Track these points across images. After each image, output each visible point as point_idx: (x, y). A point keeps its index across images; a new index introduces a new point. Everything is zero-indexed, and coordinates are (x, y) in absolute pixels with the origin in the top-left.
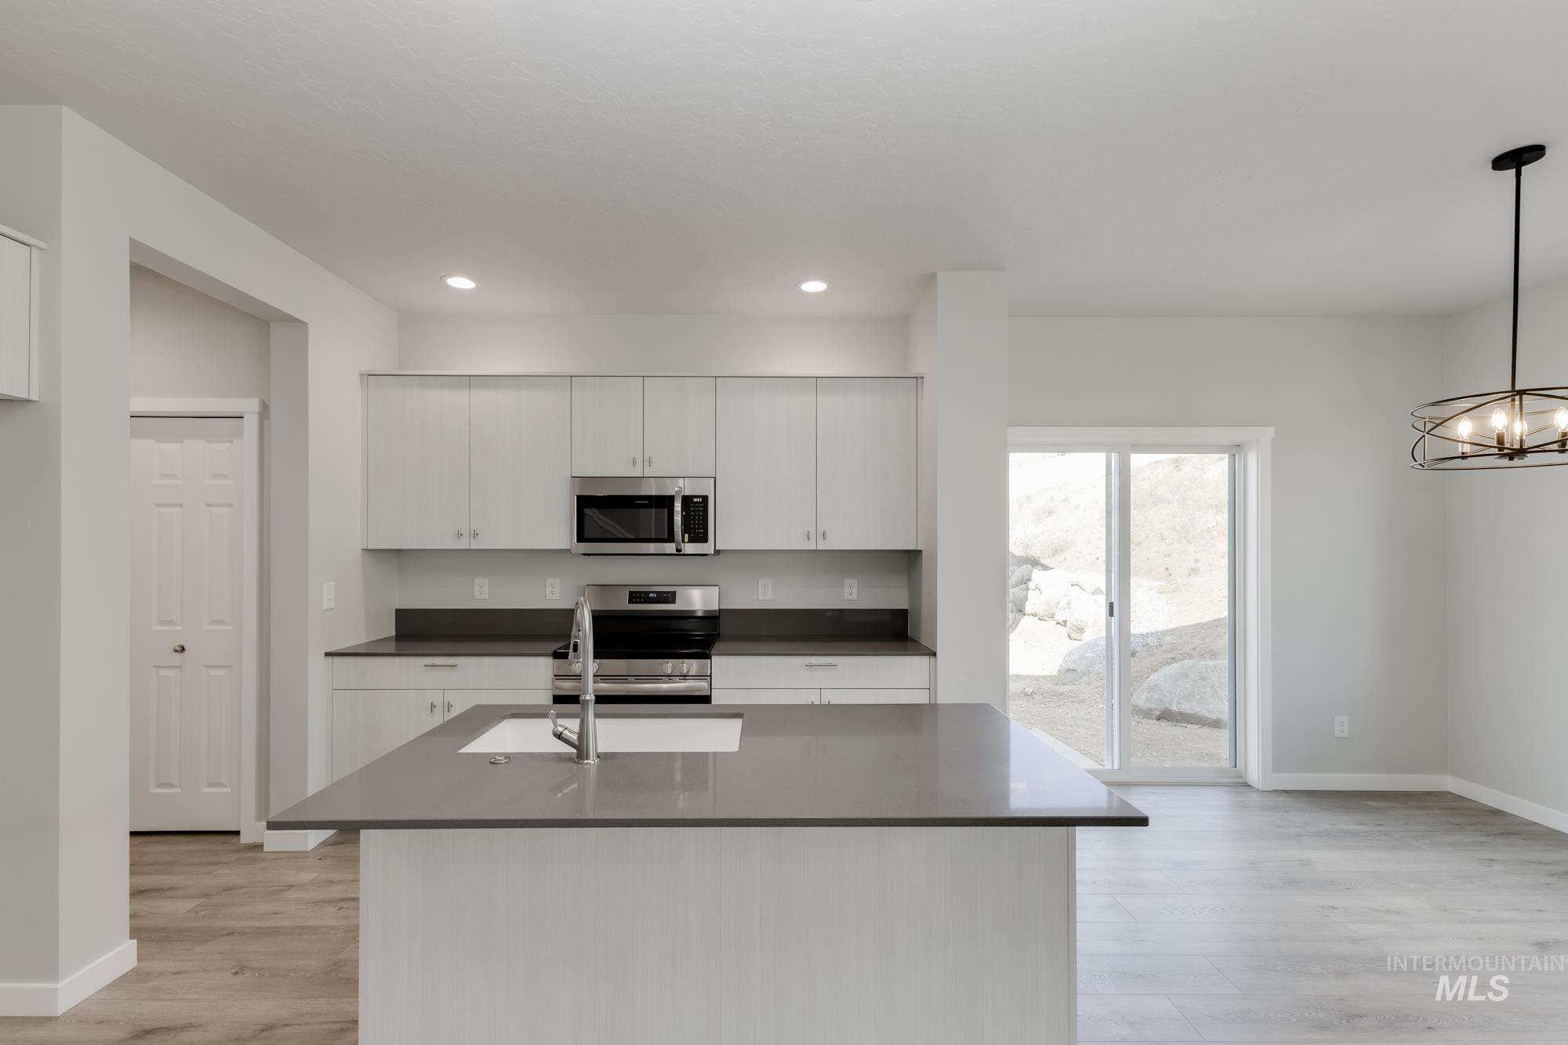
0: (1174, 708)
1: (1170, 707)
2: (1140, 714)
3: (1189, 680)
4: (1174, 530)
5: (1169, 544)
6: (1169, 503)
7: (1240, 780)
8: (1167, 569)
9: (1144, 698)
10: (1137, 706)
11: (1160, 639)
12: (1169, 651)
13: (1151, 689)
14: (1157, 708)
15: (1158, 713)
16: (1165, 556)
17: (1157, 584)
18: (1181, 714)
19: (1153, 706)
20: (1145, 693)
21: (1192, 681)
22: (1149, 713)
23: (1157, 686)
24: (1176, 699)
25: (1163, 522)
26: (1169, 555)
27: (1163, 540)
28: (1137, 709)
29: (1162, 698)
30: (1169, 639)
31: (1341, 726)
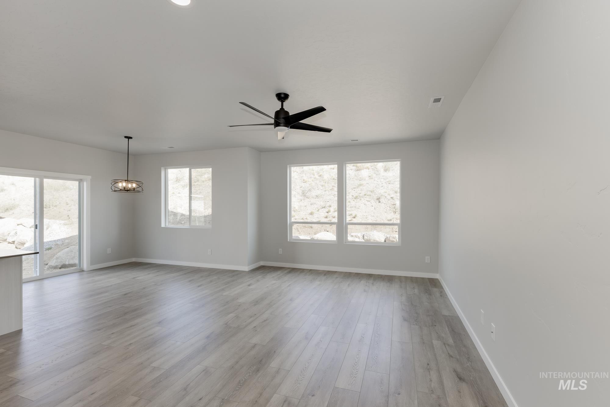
0: (67, 263)
1: (65, 263)
2: (52, 269)
3: (73, 253)
4: (73, 201)
5: (70, 206)
6: (71, 189)
7: (81, 270)
8: (68, 216)
9: (54, 262)
10: (51, 266)
11: (63, 241)
12: (66, 245)
13: (57, 258)
14: (59, 264)
15: (60, 266)
16: (68, 211)
17: (63, 222)
18: (69, 265)
19: (58, 264)
20: (55, 260)
21: (74, 253)
22: (56, 267)
23: (60, 257)
24: (68, 260)
25: (68, 197)
26: (70, 211)
27: (67, 204)
28: (51, 267)
29: (62, 260)
30: (67, 241)
31: (109, 251)
